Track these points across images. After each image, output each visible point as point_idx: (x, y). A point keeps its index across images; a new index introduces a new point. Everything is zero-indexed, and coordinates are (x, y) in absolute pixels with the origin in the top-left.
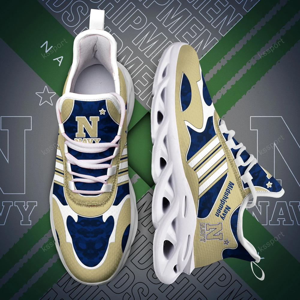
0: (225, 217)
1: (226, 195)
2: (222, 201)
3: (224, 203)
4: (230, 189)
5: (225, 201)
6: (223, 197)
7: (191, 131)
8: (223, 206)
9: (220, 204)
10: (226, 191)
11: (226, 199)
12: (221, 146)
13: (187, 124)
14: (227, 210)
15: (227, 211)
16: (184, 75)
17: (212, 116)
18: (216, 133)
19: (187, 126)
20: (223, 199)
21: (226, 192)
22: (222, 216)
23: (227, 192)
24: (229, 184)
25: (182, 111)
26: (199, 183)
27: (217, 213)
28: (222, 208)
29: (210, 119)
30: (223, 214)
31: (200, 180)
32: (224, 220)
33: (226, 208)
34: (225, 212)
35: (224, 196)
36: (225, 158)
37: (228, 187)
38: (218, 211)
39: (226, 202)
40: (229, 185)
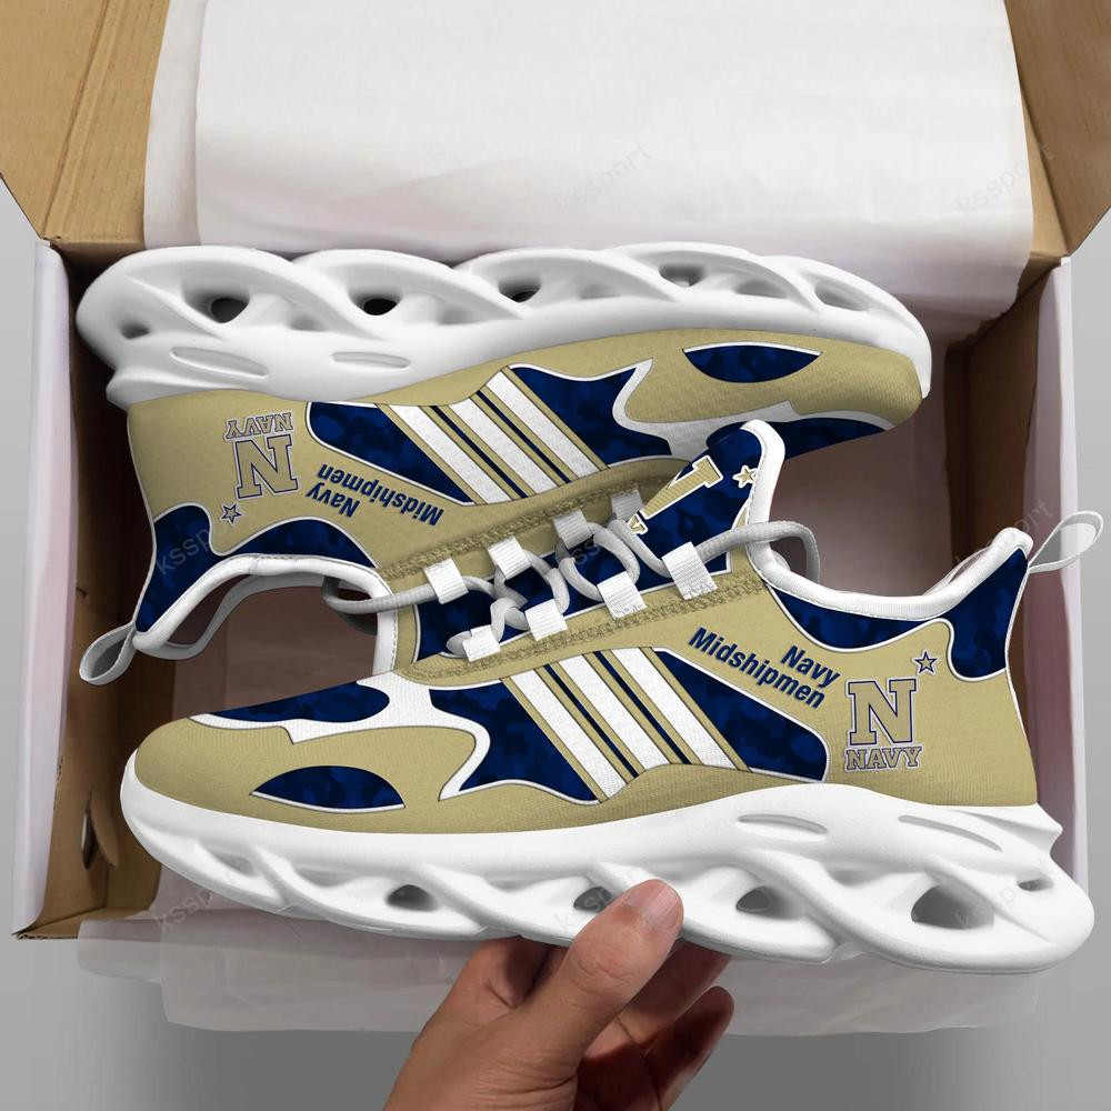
0: (825, 669)
1: (743, 662)
2: (764, 679)
3: (770, 670)
4: (718, 644)
5: (763, 667)
6: (750, 672)
7: (479, 777)
8: (783, 677)
9: (776, 686)
10: (724, 659)
11: (756, 663)
12: (548, 667)
13: (452, 789)
14: (800, 662)
15: (805, 660)
16: (261, 789)
17: (431, 691)
18: (499, 682)
19: (461, 789)
20: (756, 676)
21: (731, 662)
22: (821, 679)
23: (731, 658)
24: (698, 646)
25: (401, 806)
26: (685, 761)
27: (809, 702)
28: (790, 680)
29: (441, 700)
30: (815, 676)
31: (676, 759)
32: (837, 675)
33: (792, 665)
34: (809, 667)
35: (743, 669)
36: (598, 654)
37: (711, 653)
38: (801, 695)
39: (767, 662)
40: (704, 650)
